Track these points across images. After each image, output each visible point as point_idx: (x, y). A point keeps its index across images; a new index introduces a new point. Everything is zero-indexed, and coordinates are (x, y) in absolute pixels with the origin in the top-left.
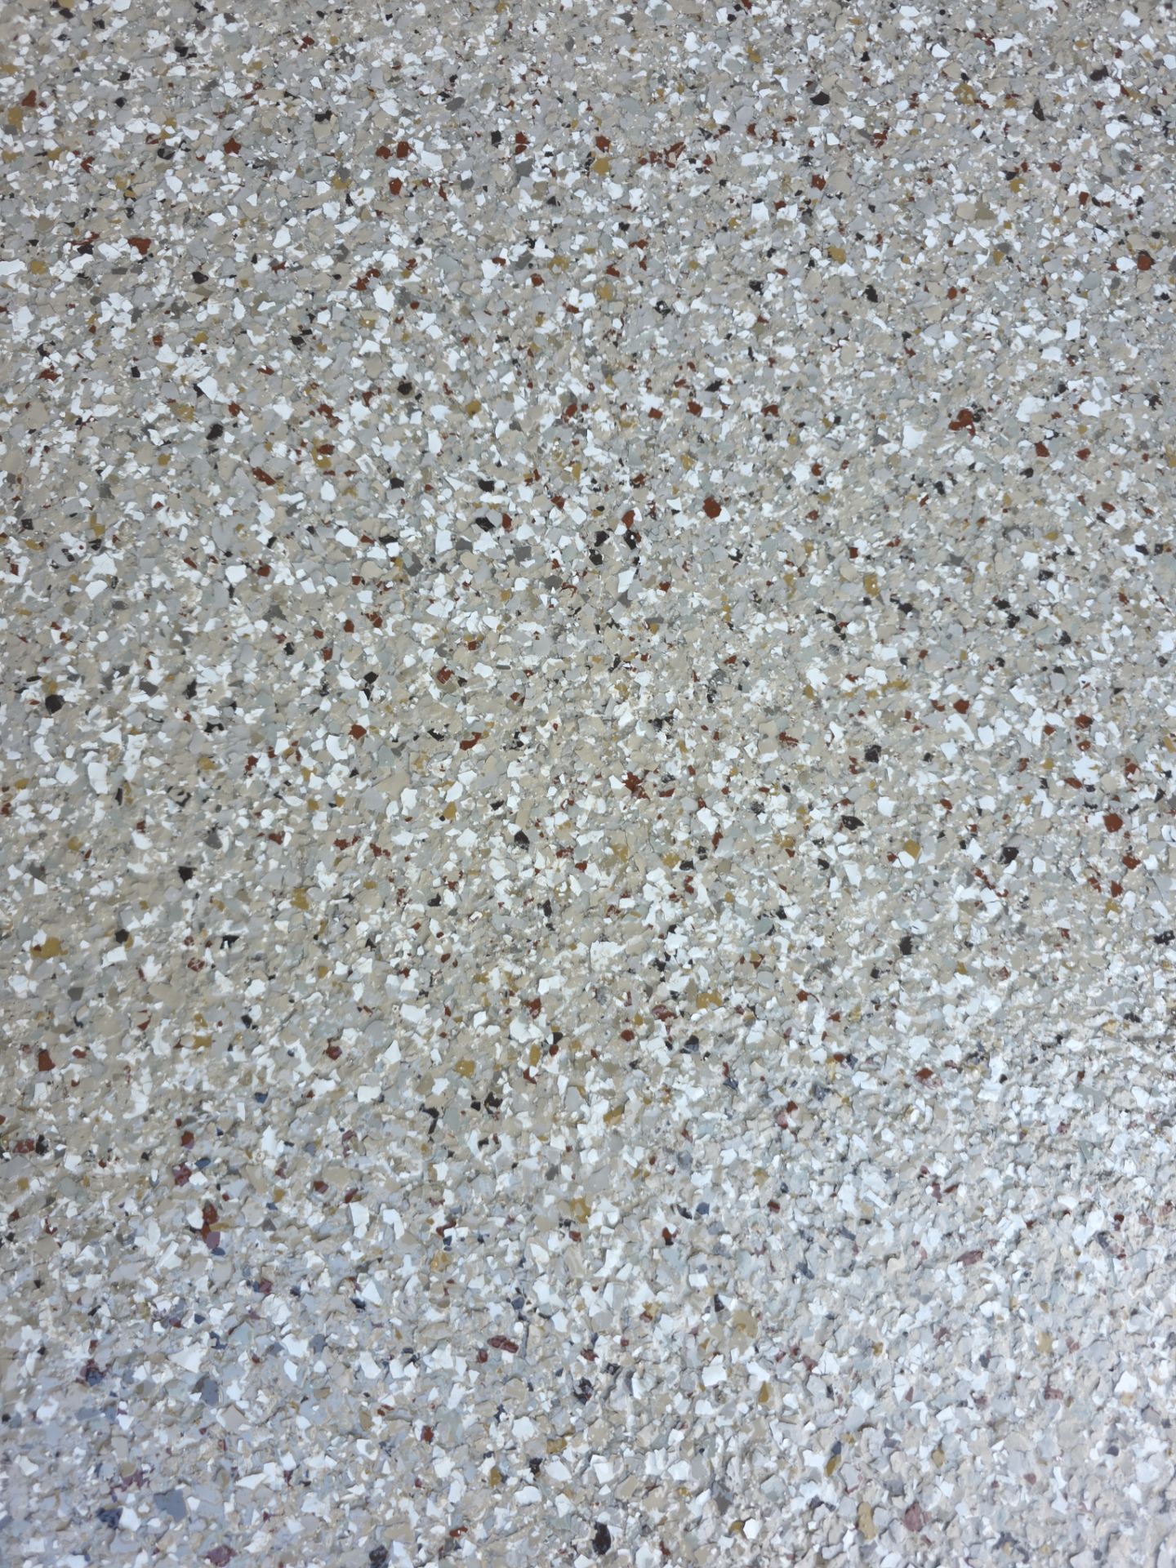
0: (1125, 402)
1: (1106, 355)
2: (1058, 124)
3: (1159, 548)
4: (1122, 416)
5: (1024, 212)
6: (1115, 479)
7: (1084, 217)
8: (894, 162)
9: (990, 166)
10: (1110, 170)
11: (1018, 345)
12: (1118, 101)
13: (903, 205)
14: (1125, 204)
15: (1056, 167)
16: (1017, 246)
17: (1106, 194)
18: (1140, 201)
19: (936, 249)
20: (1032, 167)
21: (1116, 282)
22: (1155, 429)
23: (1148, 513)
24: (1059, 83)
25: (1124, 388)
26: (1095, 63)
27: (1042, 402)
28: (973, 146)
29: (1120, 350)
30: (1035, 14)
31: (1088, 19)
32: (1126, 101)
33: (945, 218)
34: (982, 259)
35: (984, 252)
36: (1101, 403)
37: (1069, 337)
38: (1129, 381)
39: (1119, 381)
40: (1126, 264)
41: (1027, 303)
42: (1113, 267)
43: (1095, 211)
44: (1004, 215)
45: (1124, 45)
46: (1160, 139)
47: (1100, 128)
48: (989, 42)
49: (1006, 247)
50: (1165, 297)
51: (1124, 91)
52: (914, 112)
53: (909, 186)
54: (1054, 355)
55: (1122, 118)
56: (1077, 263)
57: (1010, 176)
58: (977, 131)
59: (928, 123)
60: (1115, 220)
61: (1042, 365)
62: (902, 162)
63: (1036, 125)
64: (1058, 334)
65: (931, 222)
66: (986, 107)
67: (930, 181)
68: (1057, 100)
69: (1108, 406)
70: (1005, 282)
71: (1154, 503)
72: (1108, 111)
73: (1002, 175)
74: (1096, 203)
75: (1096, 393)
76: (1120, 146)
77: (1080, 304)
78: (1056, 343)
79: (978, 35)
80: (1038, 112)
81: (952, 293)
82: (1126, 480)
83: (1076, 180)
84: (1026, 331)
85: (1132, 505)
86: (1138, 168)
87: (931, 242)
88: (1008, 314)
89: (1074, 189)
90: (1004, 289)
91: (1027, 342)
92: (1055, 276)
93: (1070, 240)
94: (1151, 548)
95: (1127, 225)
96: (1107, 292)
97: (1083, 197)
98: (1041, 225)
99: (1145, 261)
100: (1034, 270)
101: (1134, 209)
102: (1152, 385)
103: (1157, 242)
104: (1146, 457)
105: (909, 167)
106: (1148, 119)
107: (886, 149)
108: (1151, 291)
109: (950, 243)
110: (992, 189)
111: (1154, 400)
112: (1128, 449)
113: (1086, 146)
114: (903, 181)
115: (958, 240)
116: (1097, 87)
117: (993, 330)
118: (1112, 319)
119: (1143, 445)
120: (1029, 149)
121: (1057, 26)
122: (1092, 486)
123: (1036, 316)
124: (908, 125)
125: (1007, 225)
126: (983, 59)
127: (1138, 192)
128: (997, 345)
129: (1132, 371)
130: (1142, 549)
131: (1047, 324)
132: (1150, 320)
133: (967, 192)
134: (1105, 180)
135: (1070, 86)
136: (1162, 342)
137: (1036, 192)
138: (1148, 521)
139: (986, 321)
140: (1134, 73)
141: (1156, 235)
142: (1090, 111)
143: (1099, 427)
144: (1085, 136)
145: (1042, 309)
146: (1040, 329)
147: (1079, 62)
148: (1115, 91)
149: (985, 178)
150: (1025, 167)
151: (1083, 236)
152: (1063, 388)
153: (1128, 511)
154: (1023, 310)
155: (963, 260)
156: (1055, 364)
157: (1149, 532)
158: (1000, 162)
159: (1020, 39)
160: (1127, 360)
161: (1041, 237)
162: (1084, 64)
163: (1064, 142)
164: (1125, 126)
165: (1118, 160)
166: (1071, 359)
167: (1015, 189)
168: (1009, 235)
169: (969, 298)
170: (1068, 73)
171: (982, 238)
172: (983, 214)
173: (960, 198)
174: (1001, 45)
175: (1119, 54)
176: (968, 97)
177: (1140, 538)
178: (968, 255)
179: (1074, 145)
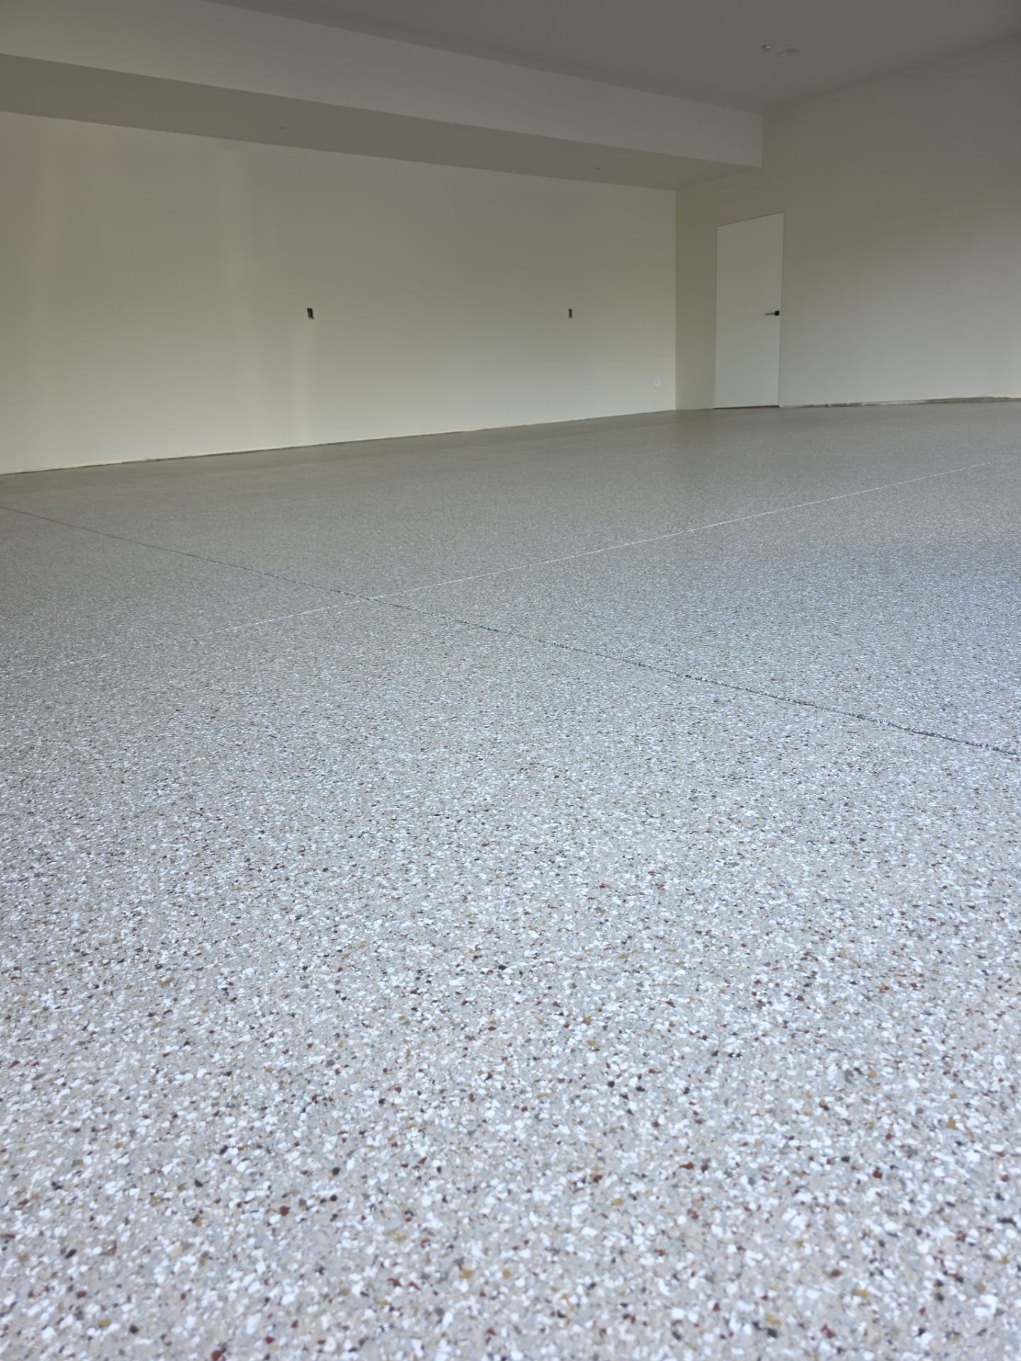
17: (250, 1196)
18: (269, 1188)
19: (165, 1281)
20: (205, 1209)
21: (274, 1230)
22: (328, 1284)
23: (346, 1328)
36: (293, 1292)
38: (303, 1271)
39: (297, 1275)
40: (275, 1219)
41: (229, 1272)
42: (269, 1224)
43: (247, 1207)
44: (198, 1241)
45: (231, 1131)
60: (261, 1204)
61: (251, 1297)
62: (129, 1252)
63: (199, 1190)
64: (253, 1276)
66: (168, 1199)
68: (206, 1173)
69: (297, 1290)
70: (212, 1270)
71: (347, 1320)
72: (235, 1162)
73: (190, 1223)
74: (246, 1203)
75: (288, 1289)
77: (258, 1253)
78: (254, 1280)
79: (153, 1172)
80: (198, 1184)
81: (183, 1296)
82: (325, 1321)
83: (231, 1200)
85: (334, 1330)
86: (261, 1174)
88: (221, 1285)
89: (232, 1205)
90: (212, 1274)
91: (237, 1291)
92: (239, 1250)
93: (241, 1227)
95: (268, 1201)
96: (271, 1238)
97: (239, 1205)
98: (221, 1232)
99: (284, 1211)
100: (226, 1254)
101: (268, 1193)
102: (317, 1264)
103: (286, 1199)
104: (330, 1301)
105: (135, 1253)
106: (257, 1152)
107: (118, 1252)
108: (294, 1221)
109: (173, 1273)
110: (187, 1233)
111: (321, 1270)
112: (319, 1303)
113: (230, 1183)
114: (133, 1261)
115: (177, 1269)
116: (225, 1156)
118: (280, 1248)
119: (326, 1296)
120: (200, 1203)
121: (194, 1144)
122: (307, 1338)
123: (237, 1275)
124: (128, 1234)
125: (202, 1243)
126: (159, 1180)
129: (302, 1265)
130: (353, 1350)
131: (245, 1274)
144: (228, 1179)
145: (239, 1269)
146: (241, 1279)
147: (210, 1152)
150: (201, 1212)
152: (267, 1300)
154: (228, 1277)
157: (352, 1338)
159: (176, 1161)
167: (200, 1224)
172: (186, 1247)
173: (169, 1249)
174: (166, 1170)
175: (230, 1136)
176: (156, 1201)
178: (185, 1272)
179: (223, 1186)
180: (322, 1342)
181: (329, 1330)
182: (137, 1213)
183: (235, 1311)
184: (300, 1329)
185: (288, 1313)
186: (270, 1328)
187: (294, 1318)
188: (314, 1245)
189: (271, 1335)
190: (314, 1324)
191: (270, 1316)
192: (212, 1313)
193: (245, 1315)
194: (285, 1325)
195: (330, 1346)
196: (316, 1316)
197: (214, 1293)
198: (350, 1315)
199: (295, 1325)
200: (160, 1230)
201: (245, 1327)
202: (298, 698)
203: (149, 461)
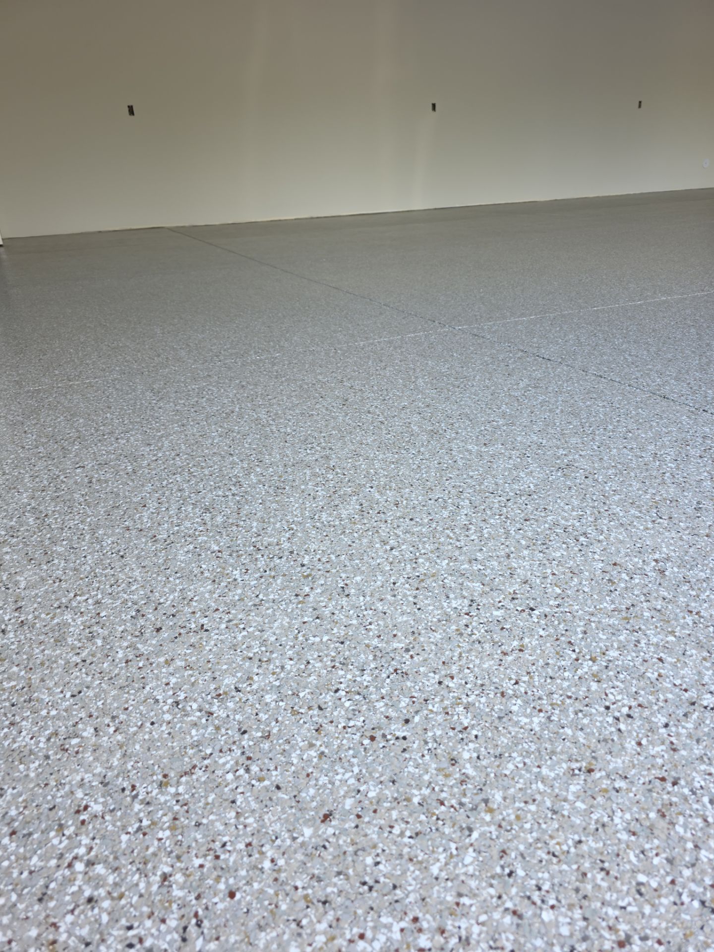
0: (383, 787)
1: (370, 774)
2: (328, 709)
3: (417, 834)
4: (384, 792)
5: (325, 739)
6: (390, 815)
7: (347, 733)
8: (275, 742)
9: (309, 730)
10: (350, 716)
11: (337, 783)
12: (346, 696)
13: (282, 754)
14: (359, 724)
15: (332, 722)
16: (326, 751)
17: (351, 723)
18: (364, 721)
19: (298, 763)
20: (323, 725)
21: (365, 749)
22: (398, 791)
23: (407, 822)
24: (324, 698)
25: (381, 782)
26: (334, 688)
27: (353, 799)
28: (301, 726)
29: (375, 770)
30: (310, 683)
31: (328, 678)
32: (348, 695)
33: (298, 752)
34: (315, 760)
35: (315, 757)
36: (375, 791)
37: (355, 773)
38: (382, 779)
39: (378, 780)
40: (366, 742)
41: (336, 768)
42: (362, 744)
43: (349, 730)
44: (318, 743)
45: (342, 680)
46: (364, 701)
47: (342, 705)
48: (297, 695)
49: (322, 753)
50: (384, 747)
51: (347, 692)
52: (278, 724)
53: (282, 747)
54: (352, 781)
55: (349, 700)
56: (349, 748)
57: (317, 730)
58: (301, 722)
59: (283, 725)
60: (358, 730)
61: (349, 786)
62: (277, 741)
63: (321, 712)
64: (351, 774)
65: (293, 755)
66: (302, 713)
67: (289, 743)
68: (325, 703)
69: (378, 790)
70: (326, 764)
71: (408, 818)
72: (343, 700)
73: (314, 731)
74: (349, 727)
75: (372, 788)
76: (351, 708)
77: (355, 761)
78: (351, 777)
79: (293, 694)
80: (320, 708)
81: (308, 775)
82: (394, 814)
83: (340, 723)
84: (339, 777)
85: (400, 822)
86: (359, 712)
87: (295, 761)
88: (331, 774)
89: (340, 726)
90: (326, 766)
91: (341, 781)
92: (343, 755)
93: (345, 742)
94: (414, 835)
95: (363, 730)
96: (363, 753)
97: (344, 728)
98: (332, 742)
99: (372, 738)
100: (335, 756)
101: (363, 724)
102: (391, 777)
103: (374, 731)
104: (398, 803)
105: (281, 741)
106: (357, 697)
107: (271, 739)
108: (378, 746)
109: (302, 759)
110: (312, 737)
111: (394, 782)
112: (391, 802)
113: (340, 712)
114: (280, 746)
115: (305, 757)
116: (337, 694)
117: (327, 782)
118: (368, 761)
119: (396, 799)
120: (320, 720)
121: (318, 683)
122: (382, 822)
123: (341, 771)
124: (277, 729)
125: (321, 746)
126: (297, 701)
127: (362, 719)
128: (330, 786)
129: (382, 775)
130: (411, 837)
131: (346, 772)
132: (382, 756)
133: (304, 741)
134: (349, 719)
135: (328, 698)
136: (389, 761)
137: (327, 732)
138: (409, 826)
139: (323, 780)
140: (348, 686)
141: (373, 729)
142: (338, 702)
143: (377, 799)
144: (338, 709)
145: (343, 767)
146: (344, 774)
147: (329, 690)
148: (344, 693)
149: (309, 734)
150: (321, 726)
151: (348, 739)
152: (359, 791)
153: (399, 825)
154: (336, 770)
155: (308, 763)
156: (353, 784)
157: (411, 830)
158: (312, 728)
159: (307, 691)
160: (378, 772)
161: (334, 745)
162: (331, 690)
163: (332, 714)
164: (350, 702)
165: (352, 712)
166: (359, 780)
167: (320, 734)
168: (323, 749)
169: (314, 774)
170: (326, 694)
171: (313, 753)
172: (311, 745)
173: (301, 744)
174: (301, 695)
175: (341, 683)
176: (295, 713)
177: (408, 833)
178: (310, 760)
179: (335, 713)
180: (392, 827)
181: (396, 820)
182: (283, 717)
183: (339, 793)
184: (378, 815)
185: (371, 803)
186: (360, 809)
187: (375, 807)
188: (390, 765)
189: (360, 813)
190: (387, 815)
191: (360, 802)
192: (325, 790)
193: (344, 797)
194: (369, 810)
195: (396, 831)
196: (389, 810)
197: (326, 778)
198: (410, 815)
199: (375, 811)
200: (296, 731)
201: (344, 804)
202: (400, 397)
203: (312, 218)
